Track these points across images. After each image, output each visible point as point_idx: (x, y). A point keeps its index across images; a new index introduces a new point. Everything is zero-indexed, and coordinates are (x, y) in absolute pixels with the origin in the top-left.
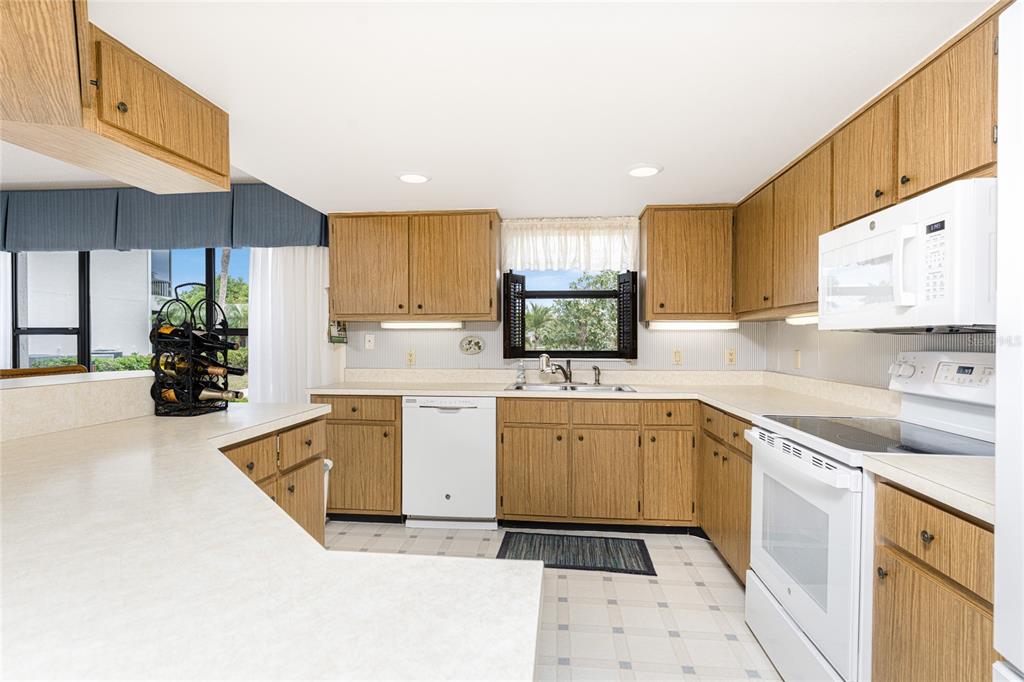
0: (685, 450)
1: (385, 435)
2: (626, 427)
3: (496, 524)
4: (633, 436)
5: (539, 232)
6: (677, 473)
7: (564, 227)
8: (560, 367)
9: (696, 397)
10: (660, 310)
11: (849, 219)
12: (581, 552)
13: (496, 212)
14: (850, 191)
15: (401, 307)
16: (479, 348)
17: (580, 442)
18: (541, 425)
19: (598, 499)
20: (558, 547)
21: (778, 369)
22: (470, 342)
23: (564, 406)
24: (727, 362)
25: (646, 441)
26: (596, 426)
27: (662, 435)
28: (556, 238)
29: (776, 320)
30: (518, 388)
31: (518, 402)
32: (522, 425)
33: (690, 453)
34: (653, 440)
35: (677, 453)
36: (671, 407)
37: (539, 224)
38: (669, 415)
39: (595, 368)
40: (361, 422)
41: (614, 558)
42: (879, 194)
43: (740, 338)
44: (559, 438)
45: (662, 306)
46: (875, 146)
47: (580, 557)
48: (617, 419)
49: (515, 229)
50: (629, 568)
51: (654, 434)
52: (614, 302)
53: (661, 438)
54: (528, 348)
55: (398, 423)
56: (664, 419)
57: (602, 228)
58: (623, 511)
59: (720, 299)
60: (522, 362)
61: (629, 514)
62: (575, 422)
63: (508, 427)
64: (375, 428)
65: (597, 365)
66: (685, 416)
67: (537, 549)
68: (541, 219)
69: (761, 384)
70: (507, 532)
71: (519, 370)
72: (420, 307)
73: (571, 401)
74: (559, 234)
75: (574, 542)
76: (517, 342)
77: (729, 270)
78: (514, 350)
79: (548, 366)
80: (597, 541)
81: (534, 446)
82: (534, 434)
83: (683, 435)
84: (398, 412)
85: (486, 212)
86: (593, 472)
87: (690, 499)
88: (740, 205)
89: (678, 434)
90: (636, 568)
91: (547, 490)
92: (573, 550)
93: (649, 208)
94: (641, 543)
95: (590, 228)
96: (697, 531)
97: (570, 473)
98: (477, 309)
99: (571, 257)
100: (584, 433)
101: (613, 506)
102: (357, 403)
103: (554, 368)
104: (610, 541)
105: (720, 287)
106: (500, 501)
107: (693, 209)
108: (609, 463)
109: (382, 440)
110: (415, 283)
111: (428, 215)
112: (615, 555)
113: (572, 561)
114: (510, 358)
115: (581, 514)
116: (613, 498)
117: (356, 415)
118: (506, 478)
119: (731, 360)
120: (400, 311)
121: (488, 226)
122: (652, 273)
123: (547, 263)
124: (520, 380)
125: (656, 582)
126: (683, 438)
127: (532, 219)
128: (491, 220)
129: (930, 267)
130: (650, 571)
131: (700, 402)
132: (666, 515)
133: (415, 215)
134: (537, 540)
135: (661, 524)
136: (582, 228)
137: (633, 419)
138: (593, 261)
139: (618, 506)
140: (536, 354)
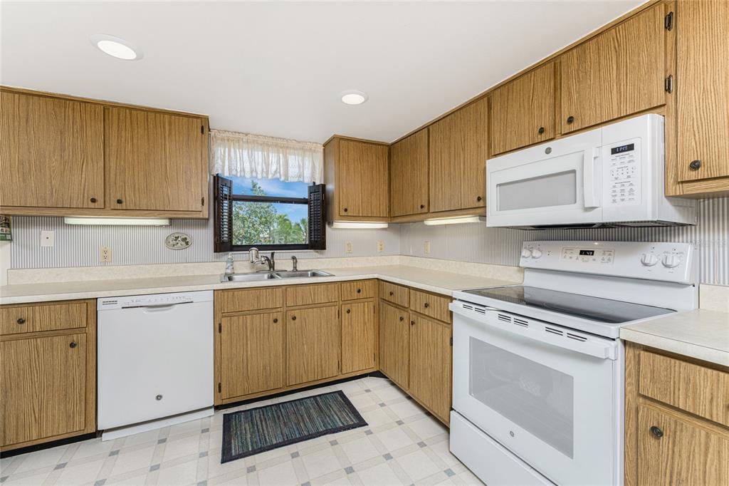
0: (370, 316)
1: (72, 345)
2: (329, 304)
3: (213, 409)
4: (334, 311)
5: (245, 145)
6: (364, 334)
7: (267, 145)
8: (268, 259)
9: (376, 276)
10: (344, 213)
11: (507, 150)
12: (300, 419)
13: (207, 119)
14: (509, 130)
15: (93, 201)
16: (187, 243)
17: (292, 321)
18: (259, 311)
19: (307, 367)
20: (279, 419)
21: (411, 254)
22: (177, 238)
23: (279, 292)
24: (379, 250)
25: (344, 312)
26: (307, 306)
27: (354, 308)
28: (260, 153)
29: (409, 222)
30: (230, 279)
31: (236, 293)
32: (239, 313)
33: (372, 317)
34: (349, 312)
35: (364, 320)
36: (360, 285)
37: (245, 138)
38: (359, 291)
39: (294, 258)
40: (34, 335)
41: (329, 417)
42: (542, 131)
43: (388, 234)
44: (276, 321)
45: (346, 210)
46: (535, 97)
47: (302, 424)
48: (322, 298)
49: (223, 139)
50: (346, 424)
51: (348, 307)
52: (306, 206)
53: (354, 309)
54: (235, 242)
55: (91, 330)
56: (356, 295)
57: (297, 149)
58: (327, 373)
59: (381, 207)
60: (230, 255)
61: (333, 373)
62: (288, 305)
63: (225, 317)
64: (56, 339)
65: (294, 255)
66: (369, 291)
67: (260, 427)
68: (246, 135)
69: (398, 263)
70: (224, 415)
71: (227, 262)
72: (119, 202)
73: (284, 288)
74: (262, 151)
75: (291, 408)
76: (225, 237)
77: (386, 188)
78: (223, 245)
79: (257, 257)
80: (308, 401)
81: (252, 331)
82: (252, 320)
83: (368, 305)
84: (91, 315)
85: (197, 117)
86: (303, 344)
87: (373, 351)
88: (393, 144)
89: (364, 305)
90: (351, 423)
91: (265, 368)
92: (293, 417)
93: (334, 138)
94: (340, 393)
95: (287, 147)
96: (378, 374)
97: (285, 349)
98: (188, 206)
99: (273, 168)
100: (296, 313)
101: (320, 369)
102: (25, 313)
103: (263, 259)
104: (318, 398)
105: (382, 198)
106: (219, 388)
107: (365, 143)
108: (316, 335)
109: (67, 352)
110: (112, 176)
111: (132, 109)
112: (328, 413)
113: (297, 432)
114: (220, 251)
115: (293, 382)
116: (319, 363)
117: (24, 327)
118: (224, 366)
119: (381, 249)
120: (92, 205)
121: (200, 130)
122: (339, 186)
123: (252, 172)
124: (229, 271)
125: (369, 433)
126: (368, 307)
127: (239, 133)
128: (202, 125)
129: (616, 178)
130: (362, 423)
131: (378, 279)
132: (358, 368)
133: (113, 106)
134: (256, 415)
135: (354, 375)
136: (282, 148)
137: (334, 296)
138: (290, 174)
139: (324, 368)
140: (247, 248)
